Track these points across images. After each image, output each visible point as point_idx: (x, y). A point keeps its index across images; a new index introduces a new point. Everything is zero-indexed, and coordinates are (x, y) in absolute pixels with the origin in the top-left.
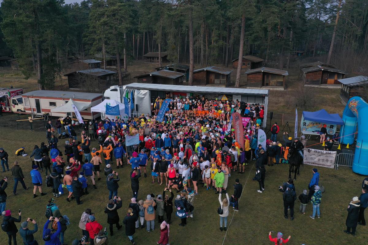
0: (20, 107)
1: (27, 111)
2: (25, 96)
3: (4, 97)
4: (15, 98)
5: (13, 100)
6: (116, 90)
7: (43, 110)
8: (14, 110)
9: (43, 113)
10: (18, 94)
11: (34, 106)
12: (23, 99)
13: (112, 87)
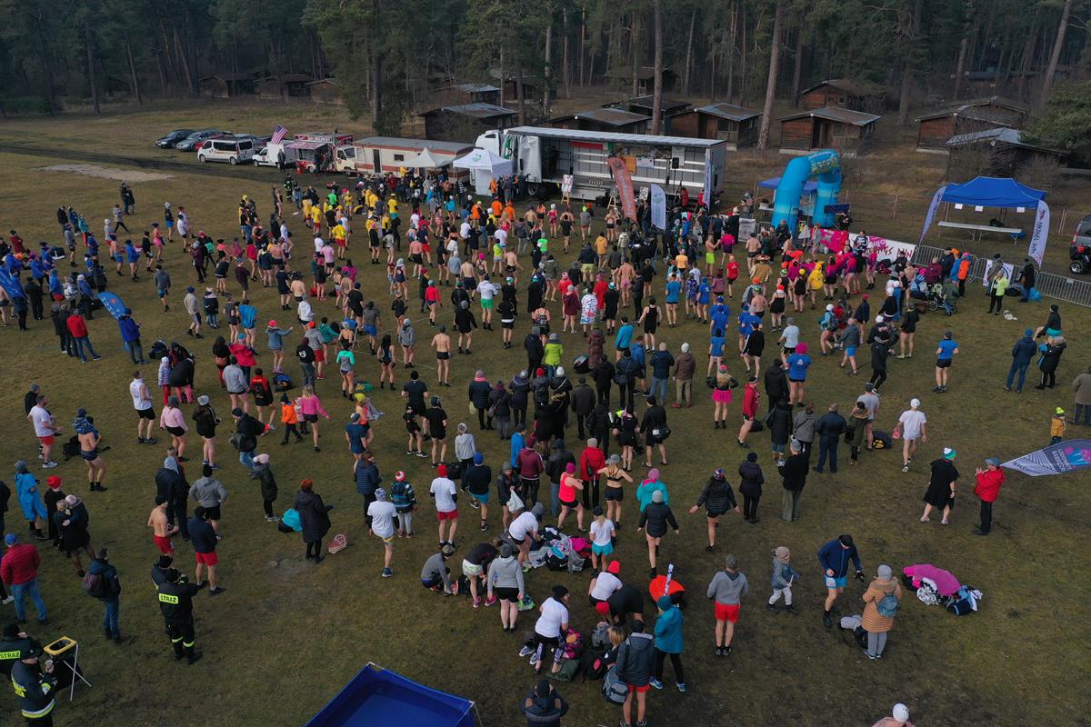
0: (349, 163)
1: (359, 170)
2: (359, 145)
3: (326, 146)
4: (342, 149)
5: (339, 152)
6: (493, 136)
7: (385, 168)
8: (340, 168)
9: (383, 173)
10: (345, 143)
11: (371, 161)
12: (355, 148)
13: (489, 132)
